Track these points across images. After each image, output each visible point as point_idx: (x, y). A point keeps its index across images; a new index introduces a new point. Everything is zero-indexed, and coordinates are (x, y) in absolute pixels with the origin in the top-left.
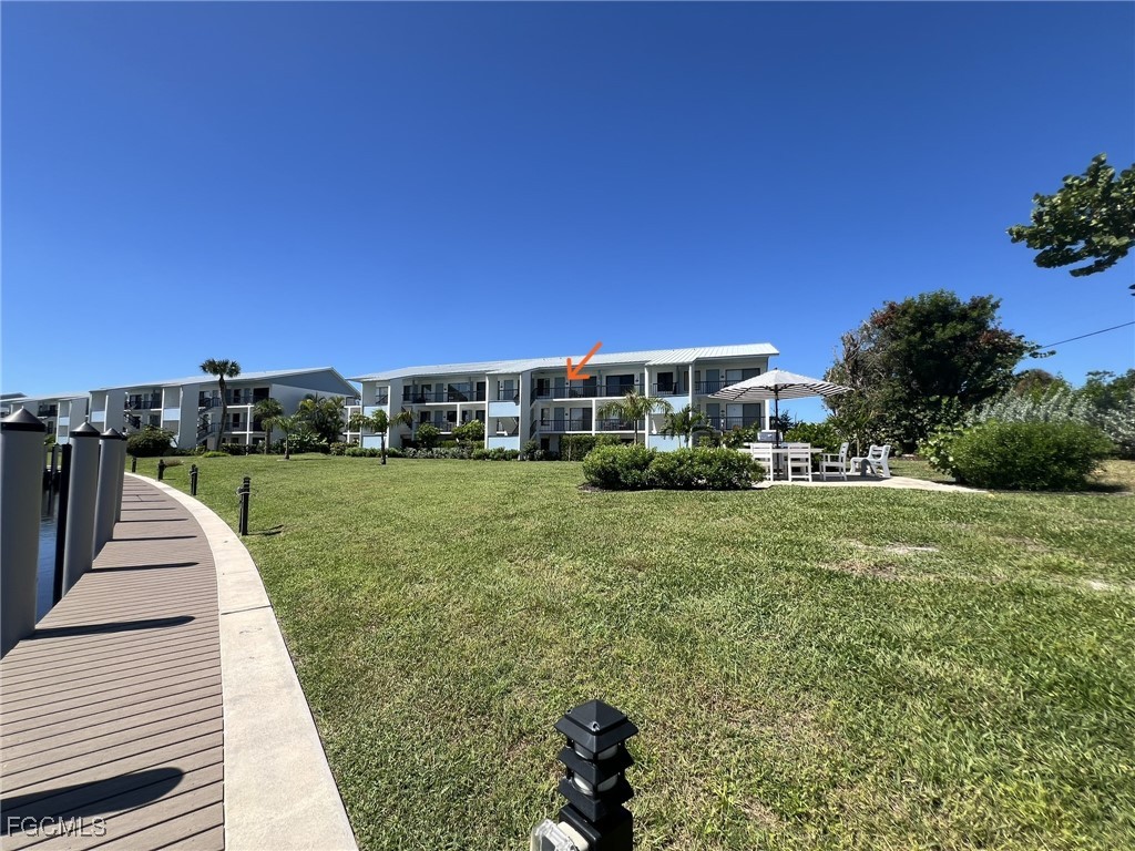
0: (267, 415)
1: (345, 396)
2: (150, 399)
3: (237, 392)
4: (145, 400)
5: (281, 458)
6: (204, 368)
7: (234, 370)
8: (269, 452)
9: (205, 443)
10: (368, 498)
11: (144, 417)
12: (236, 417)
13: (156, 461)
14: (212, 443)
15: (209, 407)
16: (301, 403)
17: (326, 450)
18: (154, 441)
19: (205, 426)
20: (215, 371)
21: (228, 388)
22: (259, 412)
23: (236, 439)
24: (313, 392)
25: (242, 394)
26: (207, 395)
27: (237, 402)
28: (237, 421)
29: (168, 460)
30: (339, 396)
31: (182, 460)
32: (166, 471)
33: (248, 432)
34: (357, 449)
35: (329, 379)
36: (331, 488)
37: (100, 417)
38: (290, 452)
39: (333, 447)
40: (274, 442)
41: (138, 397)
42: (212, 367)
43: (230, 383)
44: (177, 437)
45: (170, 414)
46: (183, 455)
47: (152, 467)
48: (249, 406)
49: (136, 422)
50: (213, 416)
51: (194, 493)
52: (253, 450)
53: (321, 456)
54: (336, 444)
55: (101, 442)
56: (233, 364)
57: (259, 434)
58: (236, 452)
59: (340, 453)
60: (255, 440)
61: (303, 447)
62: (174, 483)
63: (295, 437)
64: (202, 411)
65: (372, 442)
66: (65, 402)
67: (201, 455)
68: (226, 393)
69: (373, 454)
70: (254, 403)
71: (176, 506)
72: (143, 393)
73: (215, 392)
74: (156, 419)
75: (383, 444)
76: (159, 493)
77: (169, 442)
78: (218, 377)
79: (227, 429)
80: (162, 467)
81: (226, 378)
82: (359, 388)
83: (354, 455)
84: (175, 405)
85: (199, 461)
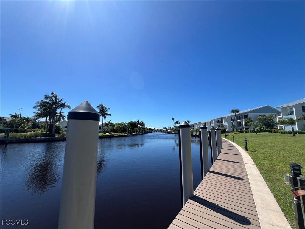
0: (249, 122)
1: (275, 113)
2: (221, 120)
3: (239, 117)
4: (220, 121)
5: (255, 134)
6: (231, 112)
7: (238, 111)
8: (251, 132)
9: (234, 130)
10: (285, 146)
11: (220, 125)
12: (240, 123)
13: (224, 134)
14: (235, 130)
15: (233, 121)
16: (258, 118)
17: (270, 132)
18: (223, 130)
19: (233, 126)
20: (234, 112)
21: (237, 116)
22: (246, 121)
23: (241, 129)
24: (262, 114)
25: (241, 117)
26: (233, 118)
27: (240, 119)
28: (240, 124)
29: (227, 134)
30: (272, 114)
31: (229, 134)
32: (227, 137)
33: (244, 127)
34: (283, 131)
35: (268, 109)
36: (271, 143)
37: (213, 125)
38: (257, 132)
39: (272, 130)
40: (252, 129)
41: (219, 120)
42: (233, 111)
43: (237, 115)
44: (227, 129)
45: (225, 124)
46: (229, 133)
47: (224, 136)
48: (243, 120)
49: (219, 126)
50: (235, 123)
51: (234, 141)
52: (246, 132)
53: (268, 133)
54: (274, 129)
55: (216, 130)
56: (238, 110)
57: (247, 127)
58: (242, 132)
59: (276, 132)
60: (246, 129)
61: (261, 131)
62: (229, 139)
63: (258, 128)
64: (232, 122)
65: (288, 128)
66: (207, 123)
67: (233, 133)
68: (237, 117)
69: (290, 133)
70: (244, 119)
71: (231, 144)
72: (219, 119)
73: (234, 117)
74: (222, 125)
75: (293, 129)
76: (227, 141)
77: (226, 130)
78: (234, 114)
79: (238, 126)
80: (226, 136)
81: (236, 113)
82: (280, 110)
83: (282, 133)
84: (226, 121)
85: (233, 134)
